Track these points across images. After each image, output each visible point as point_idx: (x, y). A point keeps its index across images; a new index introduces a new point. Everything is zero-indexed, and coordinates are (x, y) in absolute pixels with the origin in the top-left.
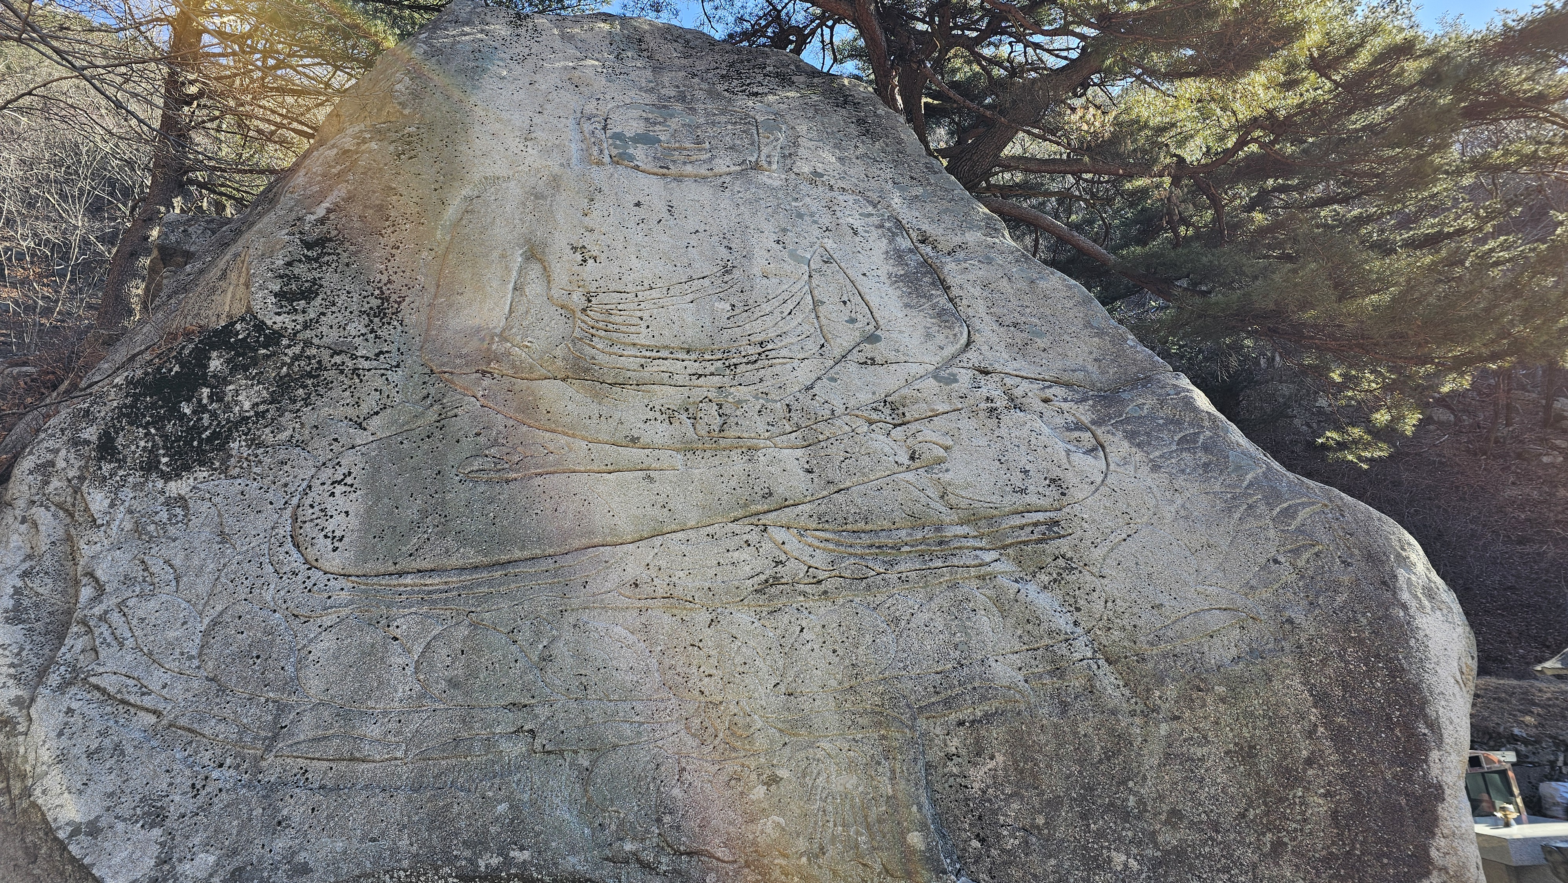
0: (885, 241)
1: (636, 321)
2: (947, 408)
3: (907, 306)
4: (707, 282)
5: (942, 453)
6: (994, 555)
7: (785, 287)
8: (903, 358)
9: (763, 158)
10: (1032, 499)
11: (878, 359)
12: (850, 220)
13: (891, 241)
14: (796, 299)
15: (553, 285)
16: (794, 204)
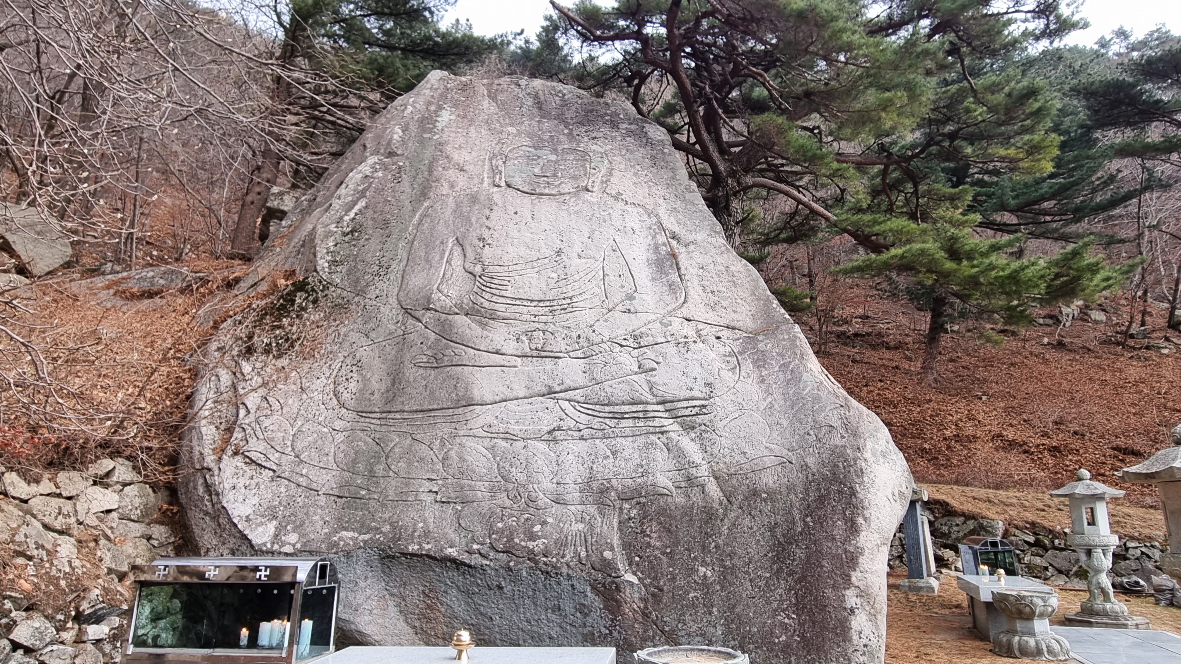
0: (650, 238)
1: (506, 283)
2: (664, 340)
3: (654, 279)
4: (547, 260)
5: (655, 366)
6: (671, 421)
7: (588, 265)
8: (646, 310)
9: (590, 184)
10: (696, 394)
11: (632, 310)
12: (633, 225)
13: (654, 237)
14: (593, 273)
15: (467, 259)
16: (602, 213)
